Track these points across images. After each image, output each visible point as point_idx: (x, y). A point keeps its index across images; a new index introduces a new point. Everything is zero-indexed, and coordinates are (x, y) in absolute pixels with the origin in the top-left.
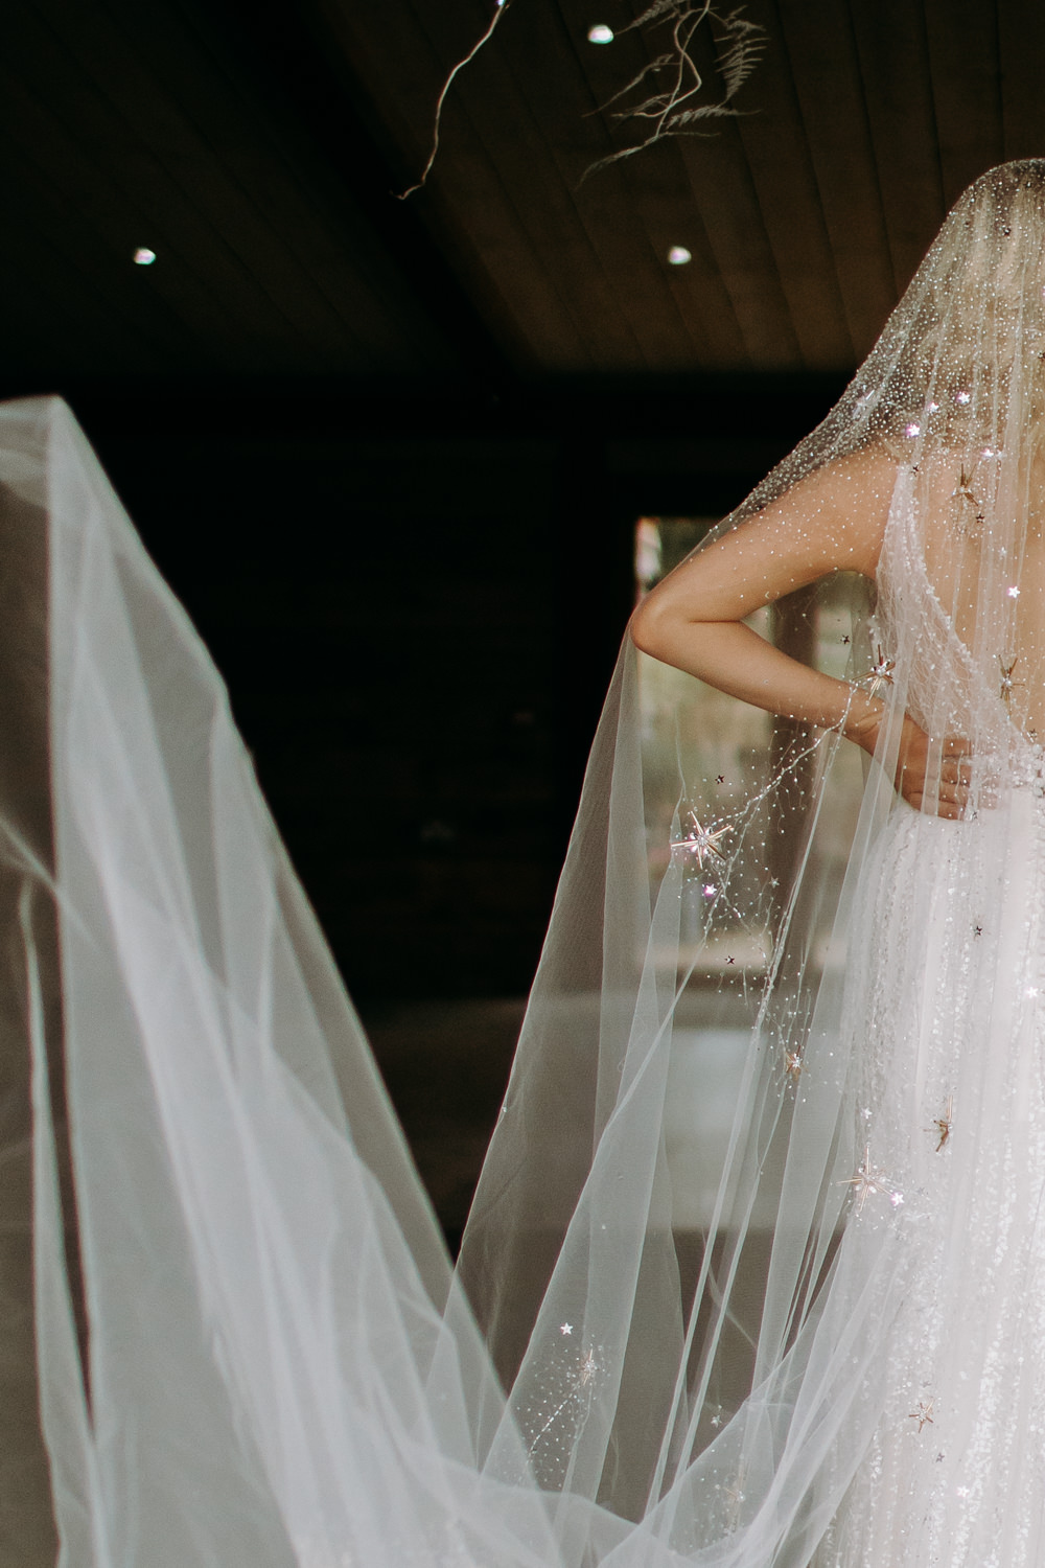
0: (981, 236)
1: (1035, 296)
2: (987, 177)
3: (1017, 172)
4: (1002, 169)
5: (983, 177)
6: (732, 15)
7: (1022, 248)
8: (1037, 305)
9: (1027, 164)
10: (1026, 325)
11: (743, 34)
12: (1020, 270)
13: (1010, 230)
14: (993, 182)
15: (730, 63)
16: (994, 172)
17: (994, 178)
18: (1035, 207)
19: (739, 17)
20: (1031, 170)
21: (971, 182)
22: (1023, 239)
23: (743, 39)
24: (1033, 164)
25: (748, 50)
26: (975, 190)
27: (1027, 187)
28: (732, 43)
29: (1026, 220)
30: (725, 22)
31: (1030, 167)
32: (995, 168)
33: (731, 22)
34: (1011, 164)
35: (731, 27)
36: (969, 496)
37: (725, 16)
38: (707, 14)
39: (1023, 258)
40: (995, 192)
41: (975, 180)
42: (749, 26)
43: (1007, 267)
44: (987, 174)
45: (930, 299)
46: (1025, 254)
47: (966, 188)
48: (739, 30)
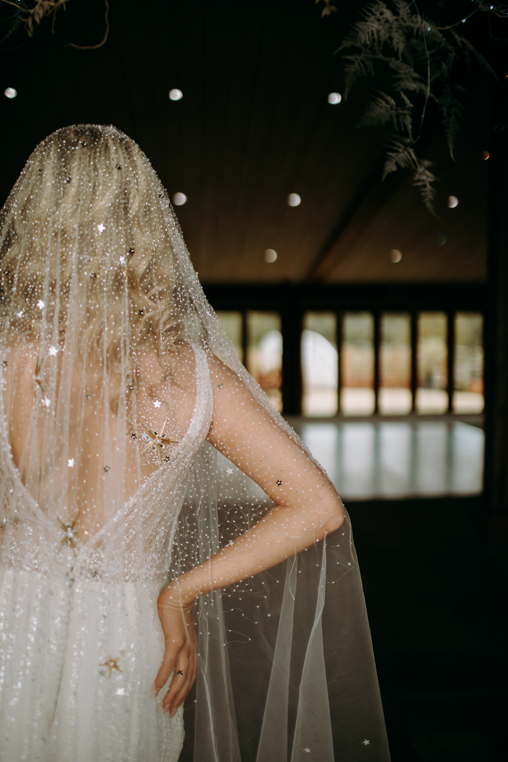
0: (49, 181)
1: (87, 230)
2: (54, 136)
3: (77, 133)
4: (65, 130)
5: (51, 136)
7: (78, 193)
8: (89, 237)
9: (84, 128)
10: (81, 252)
12: (76, 210)
13: (70, 179)
14: (59, 140)
16: (60, 133)
17: (60, 137)
18: (90, 162)
20: (87, 133)
21: (43, 138)
22: (79, 186)
24: (89, 128)
26: (46, 145)
27: (83, 146)
29: (82, 172)
31: (86, 131)
32: (60, 130)
34: (72, 127)
36: (39, 382)
39: (79, 200)
40: (60, 148)
41: (45, 138)
43: (67, 206)
44: (54, 133)
45: (13, 226)
46: (80, 198)
47: (39, 143)
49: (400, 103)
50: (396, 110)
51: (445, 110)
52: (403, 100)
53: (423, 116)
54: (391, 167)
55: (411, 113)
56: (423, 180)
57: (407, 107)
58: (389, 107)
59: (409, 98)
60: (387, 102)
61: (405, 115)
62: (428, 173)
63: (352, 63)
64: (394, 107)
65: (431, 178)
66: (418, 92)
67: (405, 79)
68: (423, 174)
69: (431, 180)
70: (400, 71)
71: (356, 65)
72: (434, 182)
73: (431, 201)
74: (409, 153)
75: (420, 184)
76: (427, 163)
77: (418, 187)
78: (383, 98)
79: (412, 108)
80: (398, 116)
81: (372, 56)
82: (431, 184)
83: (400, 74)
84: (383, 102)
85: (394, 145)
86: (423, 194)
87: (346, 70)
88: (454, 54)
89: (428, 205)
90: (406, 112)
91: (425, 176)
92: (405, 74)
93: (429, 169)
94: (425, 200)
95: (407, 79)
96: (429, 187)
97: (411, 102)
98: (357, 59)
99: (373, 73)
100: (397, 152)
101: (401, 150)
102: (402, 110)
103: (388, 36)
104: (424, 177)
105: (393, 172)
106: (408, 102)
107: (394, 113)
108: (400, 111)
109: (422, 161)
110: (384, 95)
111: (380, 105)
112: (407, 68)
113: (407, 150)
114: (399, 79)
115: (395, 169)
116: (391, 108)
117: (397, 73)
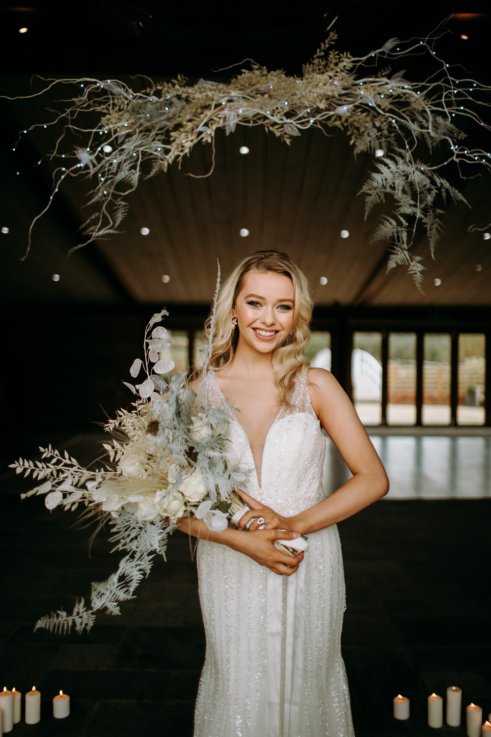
6: (119, 200)
11: (122, 206)
15: (117, 216)
19: (121, 200)
23: (122, 208)
25: (123, 211)
28: (118, 209)
30: (116, 202)
33: (118, 202)
35: (118, 204)
37: (116, 200)
38: (110, 200)
42: (123, 203)
48: (120, 205)
49: (400, 224)
50: (397, 228)
51: (428, 226)
52: (401, 222)
53: (414, 231)
54: (392, 264)
55: (406, 230)
56: (415, 270)
57: (404, 226)
58: (392, 226)
59: (404, 219)
60: (391, 223)
61: (402, 231)
62: (418, 265)
63: (370, 195)
64: (396, 227)
65: (420, 268)
66: (412, 215)
67: (404, 206)
68: (414, 266)
69: (420, 269)
70: (401, 201)
71: (373, 196)
72: (422, 270)
73: (420, 283)
74: (405, 255)
75: (413, 272)
76: (418, 258)
77: (411, 274)
78: (388, 221)
79: (407, 226)
80: (398, 232)
81: (384, 190)
82: (420, 272)
83: (401, 202)
84: (388, 224)
85: (394, 249)
86: (414, 279)
87: (366, 200)
88: (435, 191)
89: (418, 285)
90: (403, 229)
91: (416, 267)
92: (404, 202)
93: (419, 262)
94: (415, 282)
95: (405, 206)
96: (419, 274)
97: (406, 222)
98: (373, 193)
99: (384, 201)
100: (397, 254)
101: (399, 253)
102: (401, 228)
103: (392, 182)
104: (414, 268)
105: (394, 268)
106: (404, 222)
107: (395, 230)
108: (399, 229)
109: (414, 257)
110: (389, 219)
111: (386, 226)
112: (406, 198)
113: (403, 253)
114: (400, 206)
115: (395, 266)
116: (393, 227)
117: (399, 202)
